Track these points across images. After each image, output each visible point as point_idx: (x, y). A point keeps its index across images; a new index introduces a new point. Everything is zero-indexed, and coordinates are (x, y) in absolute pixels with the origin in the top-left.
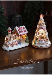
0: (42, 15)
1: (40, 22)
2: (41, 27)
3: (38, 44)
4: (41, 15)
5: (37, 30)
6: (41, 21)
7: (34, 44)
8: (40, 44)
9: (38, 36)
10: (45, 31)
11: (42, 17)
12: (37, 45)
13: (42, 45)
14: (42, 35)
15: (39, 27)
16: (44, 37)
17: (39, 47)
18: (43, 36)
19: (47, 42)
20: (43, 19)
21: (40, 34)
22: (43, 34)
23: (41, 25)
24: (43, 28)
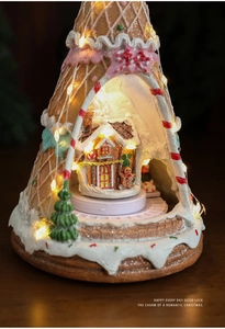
2: (123, 46)
7: (57, 237)
14: (119, 138)
17: (113, 268)
23: (119, 29)
24: (145, 60)
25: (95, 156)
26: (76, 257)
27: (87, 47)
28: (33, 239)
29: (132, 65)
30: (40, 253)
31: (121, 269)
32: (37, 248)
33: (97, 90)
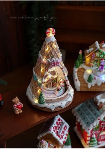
0: (51, 29)
1: (49, 49)
3: (50, 102)
6: (51, 46)
9: (46, 80)
11: (51, 35)
12: (46, 105)
14: (52, 76)
15: (49, 62)
18: (55, 76)
20: (54, 39)
22: (54, 73)
23: (52, 57)
24: (58, 63)
29: (56, 65)
31: (55, 109)
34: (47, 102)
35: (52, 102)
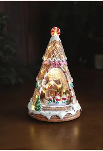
0: (56, 28)
1: (51, 48)
2: (55, 61)
4: (52, 29)
5: (42, 71)
6: (54, 45)
7: (36, 109)
8: (52, 110)
9: (47, 86)
10: (64, 73)
11: (56, 35)
12: (42, 112)
13: (57, 113)
14: (56, 84)
15: (50, 62)
16: (61, 89)
17: (49, 118)
18: (60, 86)
19: (71, 104)
21: (52, 83)
22: (58, 82)
23: (54, 56)
24: (60, 64)
25: (49, 89)
26: (40, 115)
27: (46, 61)
28: (31, 110)
29: (57, 66)
30: (32, 113)
31: (51, 118)
32: (32, 112)
33: (47, 72)
34: (44, 109)
35: (49, 110)
